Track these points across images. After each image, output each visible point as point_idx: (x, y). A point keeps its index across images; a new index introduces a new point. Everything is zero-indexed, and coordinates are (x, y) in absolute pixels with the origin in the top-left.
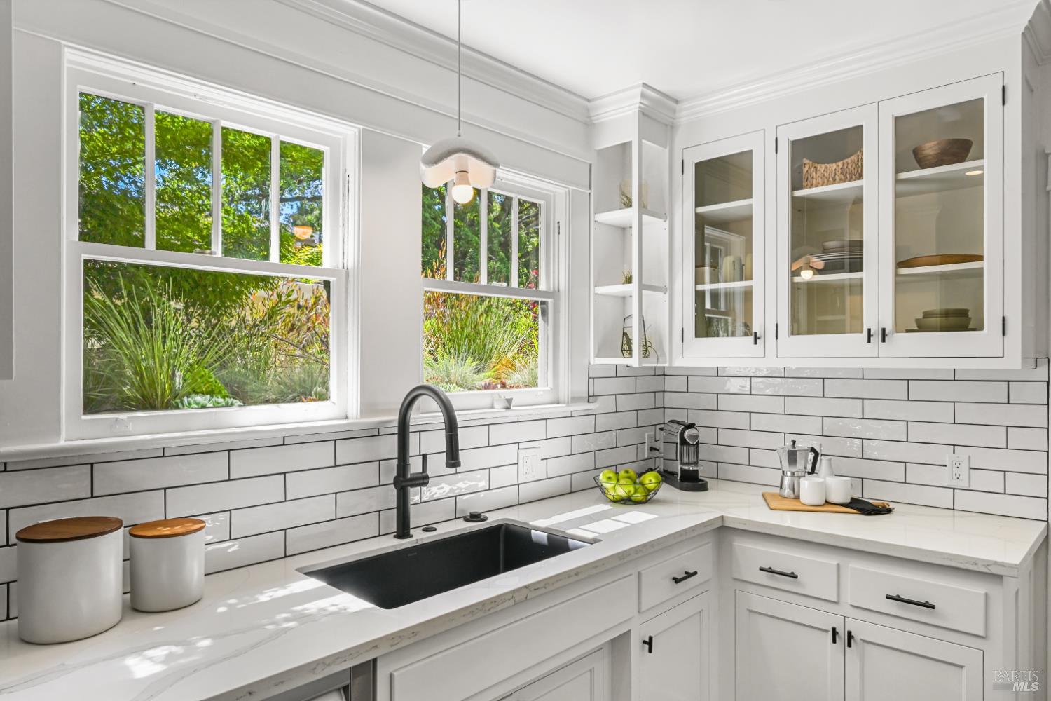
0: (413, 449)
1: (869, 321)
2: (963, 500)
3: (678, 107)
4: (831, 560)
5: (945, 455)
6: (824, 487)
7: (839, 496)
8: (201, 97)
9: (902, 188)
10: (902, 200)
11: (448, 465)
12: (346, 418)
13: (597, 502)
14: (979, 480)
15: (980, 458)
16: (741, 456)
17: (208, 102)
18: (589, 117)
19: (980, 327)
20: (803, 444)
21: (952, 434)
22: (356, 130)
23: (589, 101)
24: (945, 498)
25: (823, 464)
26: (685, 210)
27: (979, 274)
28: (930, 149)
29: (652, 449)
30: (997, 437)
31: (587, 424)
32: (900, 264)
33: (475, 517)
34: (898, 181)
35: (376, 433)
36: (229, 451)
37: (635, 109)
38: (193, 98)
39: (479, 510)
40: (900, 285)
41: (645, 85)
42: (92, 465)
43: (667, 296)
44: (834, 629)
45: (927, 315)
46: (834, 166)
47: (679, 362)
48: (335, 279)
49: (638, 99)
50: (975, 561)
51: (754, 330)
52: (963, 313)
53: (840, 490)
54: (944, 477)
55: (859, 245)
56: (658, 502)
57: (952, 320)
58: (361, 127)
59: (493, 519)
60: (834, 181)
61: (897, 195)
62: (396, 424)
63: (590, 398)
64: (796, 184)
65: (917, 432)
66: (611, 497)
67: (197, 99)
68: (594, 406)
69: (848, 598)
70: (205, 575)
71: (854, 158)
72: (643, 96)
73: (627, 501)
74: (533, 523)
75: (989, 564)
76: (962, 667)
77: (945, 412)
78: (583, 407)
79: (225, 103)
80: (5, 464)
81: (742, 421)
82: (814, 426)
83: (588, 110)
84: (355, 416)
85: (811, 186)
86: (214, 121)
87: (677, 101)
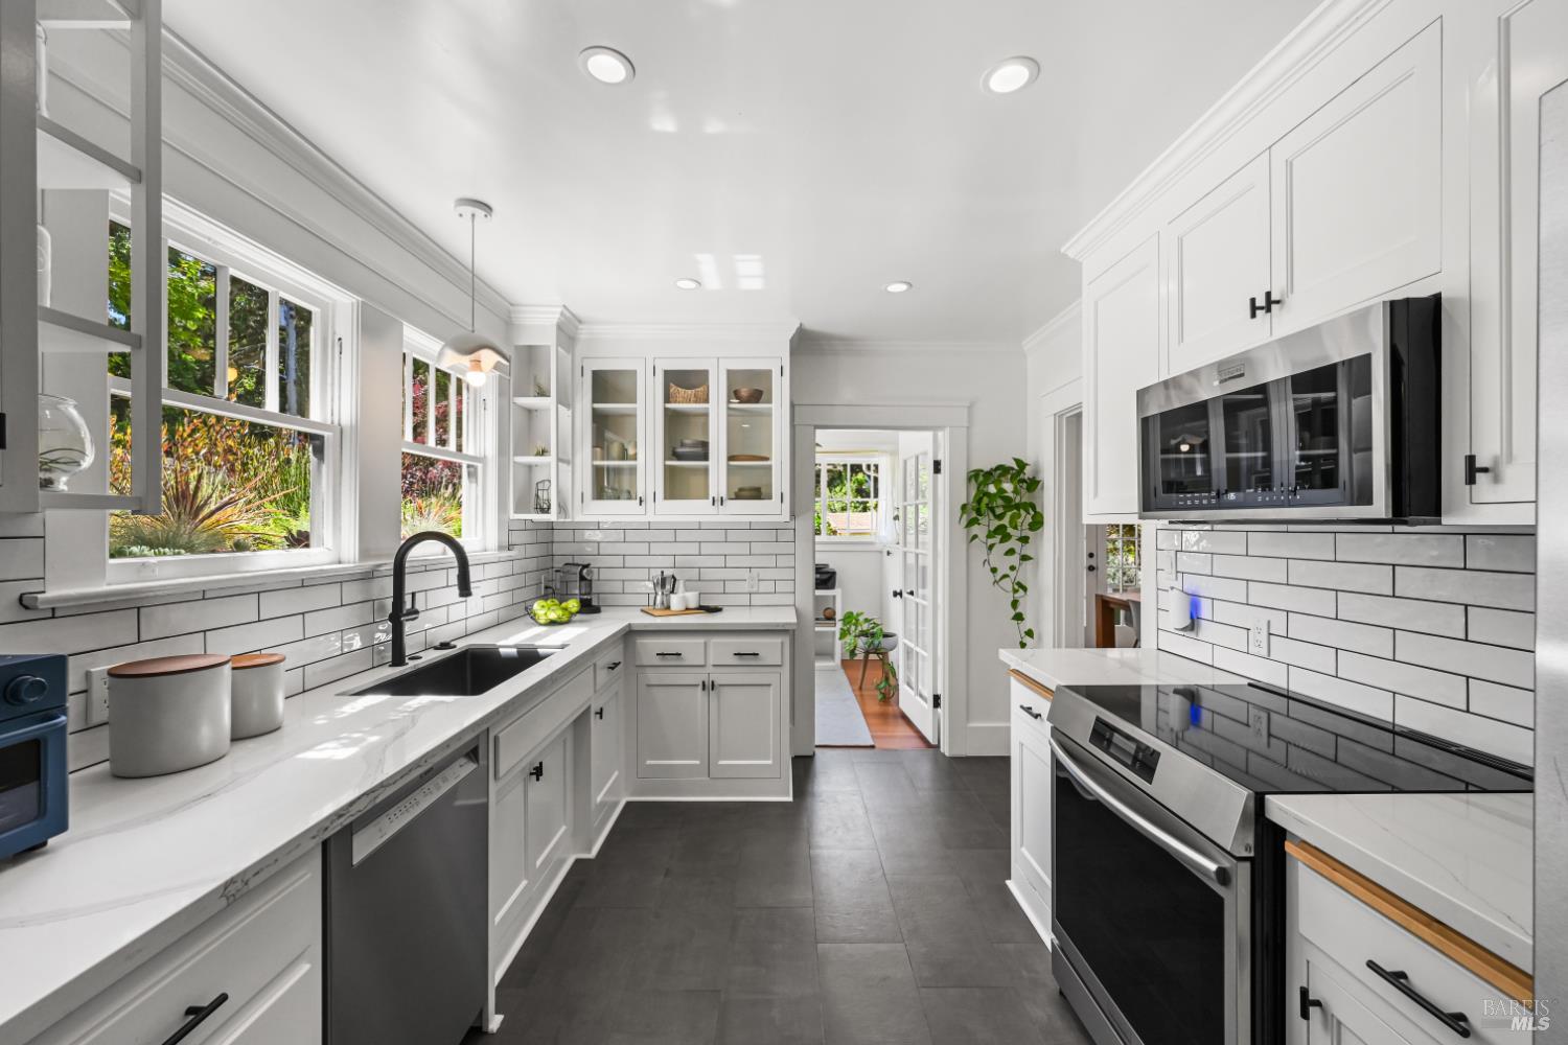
0: (409, 588)
1: (712, 493)
2: (756, 600)
3: (581, 327)
4: (700, 640)
5: (745, 574)
6: (685, 599)
7: (693, 604)
8: (215, 242)
9: (732, 412)
10: (731, 418)
11: (461, 595)
12: (340, 563)
13: (529, 626)
14: (764, 587)
15: (764, 574)
16: (618, 587)
17: (219, 247)
18: (510, 317)
19: (770, 498)
20: (668, 573)
21: (748, 561)
22: (354, 300)
23: (512, 305)
24: (745, 600)
25: (680, 585)
26: (584, 404)
27: (769, 468)
28: (744, 392)
29: (546, 588)
30: (771, 561)
31: (506, 568)
32: (731, 458)
33: (445, 646)
34: (729, 409)
35: (368, 576)
36: (259, 593)
37: (555, 322)
38: (206, 241)
39: (447, 640)
40: (730, 470)
41: (565, 306)
42: (139, 608)
43: (570, 468)
44: (704, 683)
45: (741, 490)
46: (689, 391)
47: (579, 518)
48: (330, 434)
49: (558, 316)
50: (778, 625)
51: (639, 495)
52: (758, 490)
53: (692, 599)
54: (745, 587)
55: (705, 445)
56: (575, 622)
57: (753, 493)
58: (360, 299)
59: (461, 645)
60: (690, 402)
61: (729, 416)
62: (392, 567)
63: (510, 547)
64: (667, 399)
65: (731, 562)
66: (542, 621)
67: (210, 243)
68: (512, 553)
69: (711, 661)
70: (287, 698)
71: (701, 389)
72: (562, 314)
73: (552, 623)
74: (499, 644)
75: (784, 624)
76: (769, 685)
77: (745, 549)
78: (506, 554)
79: (237, 252)
80: (53, 609)
81: (618, 561)
82: (669, 561)
83: (509, 312)
84: (352, 560)
85: (675, 402)
86: (221, 267)
87: (580, 322)
